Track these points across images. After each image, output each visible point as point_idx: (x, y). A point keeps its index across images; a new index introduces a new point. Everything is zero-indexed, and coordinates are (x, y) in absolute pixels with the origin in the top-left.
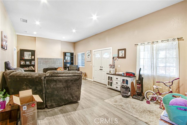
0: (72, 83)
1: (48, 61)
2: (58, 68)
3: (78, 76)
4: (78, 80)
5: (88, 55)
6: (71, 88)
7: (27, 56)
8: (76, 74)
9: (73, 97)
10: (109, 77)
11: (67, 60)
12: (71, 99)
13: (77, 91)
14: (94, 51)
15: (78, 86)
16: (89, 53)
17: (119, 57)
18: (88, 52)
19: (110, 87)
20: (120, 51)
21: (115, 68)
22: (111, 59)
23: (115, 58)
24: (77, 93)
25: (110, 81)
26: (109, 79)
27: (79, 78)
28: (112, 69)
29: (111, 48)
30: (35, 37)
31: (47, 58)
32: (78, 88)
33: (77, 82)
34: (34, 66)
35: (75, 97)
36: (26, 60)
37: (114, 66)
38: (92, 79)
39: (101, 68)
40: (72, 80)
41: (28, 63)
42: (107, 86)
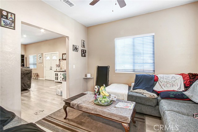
0: (25, 76)
3: (29, 71)
4: (29, 73)
5: (39, 57)
6: (23, 79)
8: (27, 70)
9: (25, 86)
10: (56, 74)
12: (24, 87)
13: (28, 81)
14: (45, 54)
15: (29, 78)
16: (41, 56)
17: (63, 59)
18: (39, 55)
19: (56, 81)
20: (64, 55)
21: (61, 67)
22: (58, 61)
23: (60, 60)
24: (29, 82)
25: (56, 77)
26: (56, 76)
27: (30, 73)
28: (58, 68)
29: (58, 52)
32: (29, 79)
33: (28, 75)
35: (27, 86)
37: (60, 65)
38: (44, 78)
39: (51, 68)
40: (24, 74)
42: (55, 80)
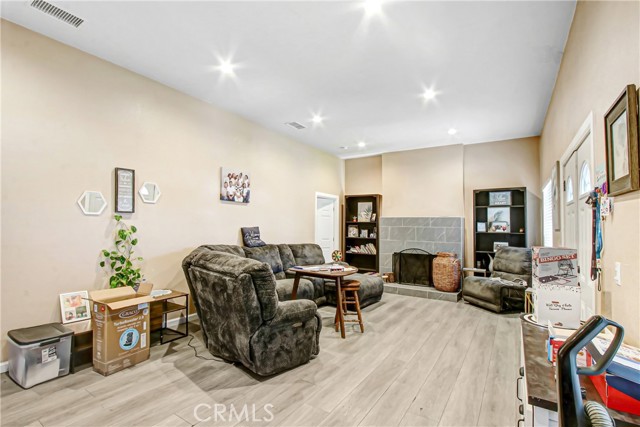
1: (409, 229)
2: (436, 256)
7: (364, 214)
11: (494, 224)
14: (561, 162)
29: (590, 120)
30: (380, 156)
31: (405, 219)
34: (375, 242)
36: (361, 226)
41: (364, 234)
